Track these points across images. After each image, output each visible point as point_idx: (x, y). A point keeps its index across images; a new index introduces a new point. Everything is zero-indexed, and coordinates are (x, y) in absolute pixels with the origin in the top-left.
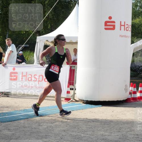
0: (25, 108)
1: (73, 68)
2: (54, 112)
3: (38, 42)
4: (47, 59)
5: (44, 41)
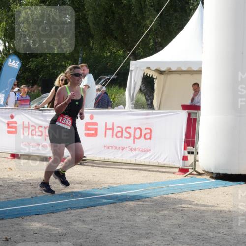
0: (110, 185)
1: (193, 116)
2: (161, 192)
3: (132, 71)
4: (147, 100)
5: (142, 69)
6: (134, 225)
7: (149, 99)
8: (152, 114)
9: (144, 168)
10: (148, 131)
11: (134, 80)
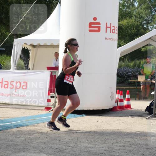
2: (33, 122)
3: (15, 45)
4: (25, 64)
5: (22, 44)
6: (16, 143)
7: (26, 63)
9: (23, 107)
11: (17, 51)
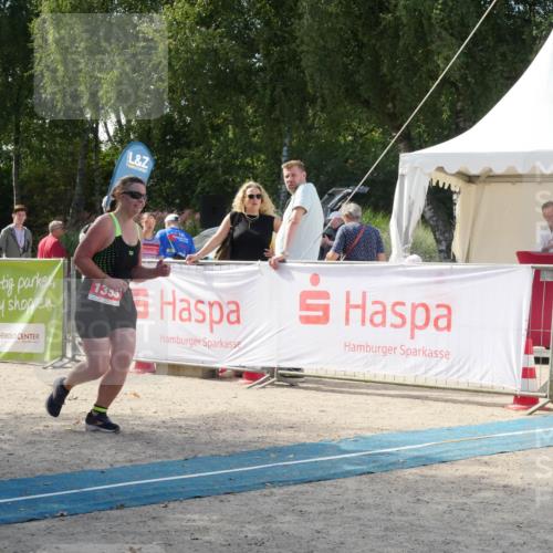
0: (359, 432)
1: (545, 278)
2: (474, 448)
3: (403, 175)
4: (438, 241)
5: (428, 171)
6: (417, 523)
7: (441, 238)
8: (452, 272)
9: (435, 394)
10: (443, 311)
11: (410, 195)
